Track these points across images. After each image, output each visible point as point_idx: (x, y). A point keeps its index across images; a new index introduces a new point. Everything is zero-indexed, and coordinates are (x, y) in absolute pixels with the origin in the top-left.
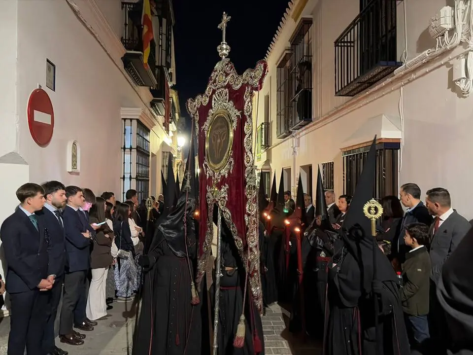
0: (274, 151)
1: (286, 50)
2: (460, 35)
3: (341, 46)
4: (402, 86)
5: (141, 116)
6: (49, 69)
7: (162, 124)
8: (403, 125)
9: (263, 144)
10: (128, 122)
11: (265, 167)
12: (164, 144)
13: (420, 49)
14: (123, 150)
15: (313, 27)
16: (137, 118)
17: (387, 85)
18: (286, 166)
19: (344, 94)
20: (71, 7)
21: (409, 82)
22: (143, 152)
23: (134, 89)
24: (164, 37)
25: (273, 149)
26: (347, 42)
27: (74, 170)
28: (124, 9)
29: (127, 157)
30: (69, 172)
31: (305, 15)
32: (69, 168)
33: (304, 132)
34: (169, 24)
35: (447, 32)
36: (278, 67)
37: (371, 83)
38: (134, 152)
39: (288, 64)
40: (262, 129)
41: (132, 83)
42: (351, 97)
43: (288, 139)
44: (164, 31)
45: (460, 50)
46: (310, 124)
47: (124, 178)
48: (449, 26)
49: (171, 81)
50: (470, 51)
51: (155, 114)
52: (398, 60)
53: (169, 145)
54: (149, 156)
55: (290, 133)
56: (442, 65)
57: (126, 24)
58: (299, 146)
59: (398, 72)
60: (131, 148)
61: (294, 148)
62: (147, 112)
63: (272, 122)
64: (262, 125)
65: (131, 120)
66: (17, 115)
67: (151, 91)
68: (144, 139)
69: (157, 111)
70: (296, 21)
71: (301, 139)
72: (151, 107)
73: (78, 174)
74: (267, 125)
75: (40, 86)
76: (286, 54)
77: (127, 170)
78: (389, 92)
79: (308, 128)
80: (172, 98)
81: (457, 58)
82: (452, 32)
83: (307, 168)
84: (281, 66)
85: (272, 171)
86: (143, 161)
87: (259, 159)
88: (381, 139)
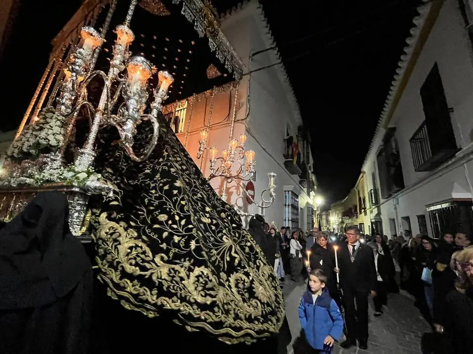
1: (381, 146)
3: (416, 142)
4: (465, 163)
5: (293, 189)
7: (306, 192)
9: (374, 202)
11: (376, 218)
12: (308, 203)
14: (285, 206)
15: (397, 132)
16: (291, 190)
17: (453, 163)
18: (392, 217)
21: (469, 160)
22: (295, 207)
23: (290, 176)
24: (305, 149)
25: (381, 206)
28: (285, 142)
29: (287, 209)
33: (400, 195)
36: (377, 156)
38: (290, 207)
39: (383, 154)
40: (372, 193)
41: (289, 174)
42: (429, 172)
43: (390, 199)
44: (305, 146)
46: (404, 189)
47: (285, 220)
49: (310, 170)
52: (458, 147)
53: (311, 204)
54: (298, 208)
55: (391, 195)
58: (398, 204)
59: (459, 154)
60: (289, 205)
61: (395, 205)
62: (298, 187)
63: (378, 189)
64: (371, 191)
65: (288, 191)
67: (300, 176)
68: (295, 200)
69: (303, 185)
71: (399, 199)
72: (300, 184)
74: (375, 190)
75: (250, 180)
76: (381, 148)
77: (287, 216)
78: (455, 168)
79: (403, 192)
83: (407, 219)
84: (379, 155)
85: (383, 221)
86: (295, 212)
87: (372, 212)
88: (452, 198)
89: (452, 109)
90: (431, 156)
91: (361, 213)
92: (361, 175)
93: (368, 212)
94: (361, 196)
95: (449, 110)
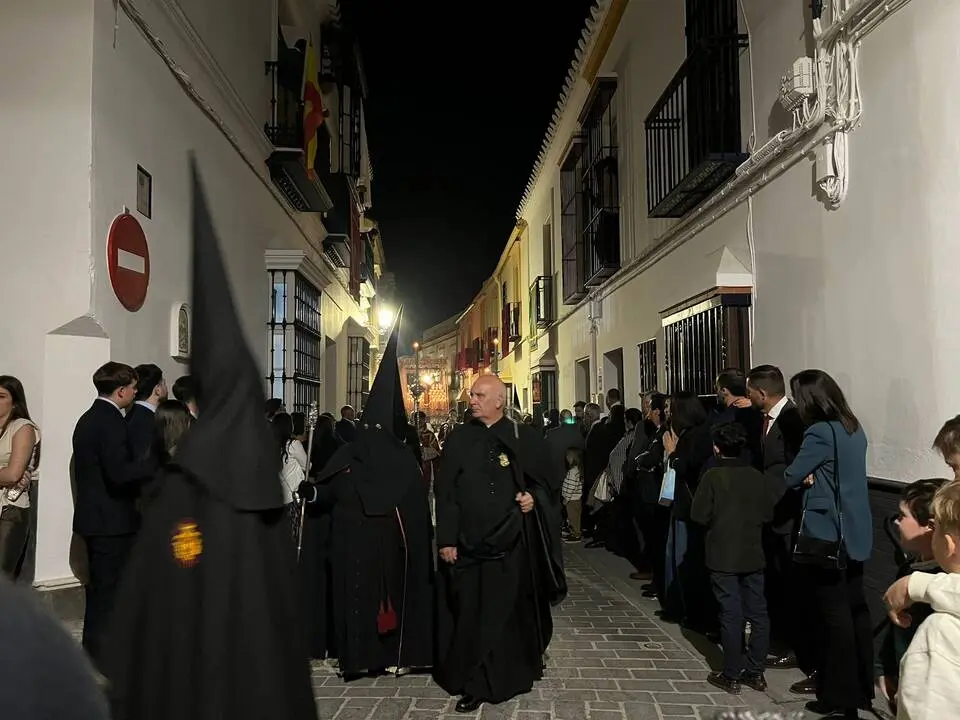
0: (562, 330)
1: (575, 137)
2: (823, 104)
3: (659, 128)
4: (751, 195)
5: (301, 265)
6: (141, 182)
7: (346, 284)
8: (754, 264)
9: (542, 317)
10: (279, 275)
11: (546, 362)
12: (350, 323)
13: (772, 133)
14: (270, 327)
15: (619, 90)
16: (295, 267)
17: (727, 195)
18: (580, 356)
19: (663, 213)
20: (177, 76)
21: (760, 187)
22: (307, 333)
23: (290, 217)
24: (347, 119)
25: (559, 327)
26: (663, 121)
27: (183, 355)
28: (270, 73)
29: (278, 339)
30: (174, 358)
31: (605, 72)
32: (174, 350)
33: (609, 290)
34: (355, 96)
35: (806, 100)
36: (561, 170)
37: (704, 192)
38: (291, 330)
39: (579, 165)
40: (538, 288)
41: (287, 206)
42: (676, 219)
43: (583, 304)
44: (347, 109)
45: (826, 129)
46: (618, 273)
47: (273, 377)
48: (809, 90)
49: (362, 202)
50: (838, 130)
51: (332, 265)
52: (744, 151)
53: (363, 325)
54: (319, 339)
55: (586, 291)
56: (801, 157)
57: (273, 102)
58: (601, 317)
59: (743, 170)
60: (284, 324)
61: (593, 321)
62: (316, 258)
63: (555, 276)
64: (538, 282)
65: (285, 272)
66: (92, 255)
67: (324, 221)
68: (310, 307)
69: (337, 257)
70: (590, 83)
71: (604, 301)
72: (325, 251)
74: (549, 277)
75: (127, 210)
76: (575, 144)
77: (278, 363)
78: (733, 208)
79: (614, 280)
81: (822, 144)
82: (813, 98)
83: (616, 357)
84: (567, 167)
85: (560, 369)
86: (308, 347)
87: (534, 346)
88: (716, 288)
89: (745, 37)
90: (687, 172)
91: (506, 352)
92: (516, 232)
93: (525, 346)
94: (511, 300)
95: (740, 41)
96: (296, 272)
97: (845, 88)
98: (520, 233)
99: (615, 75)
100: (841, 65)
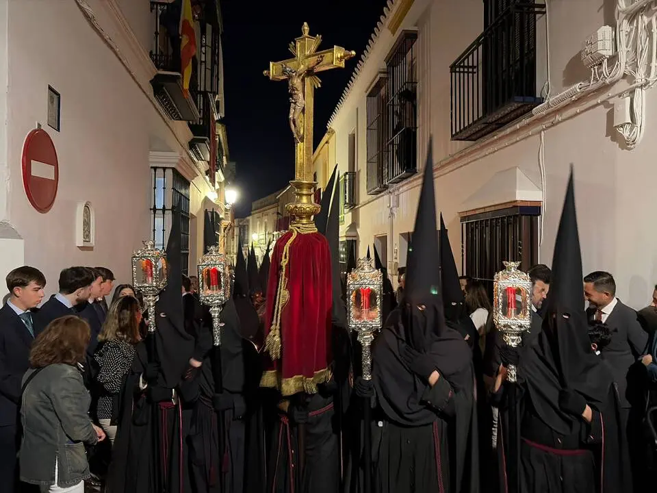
0: (363, 212)
1: (380, 72)
2: (623, 65)
3: (460, 72)
4: (544, 130)
5: (178, 164)
6: (51, 99)
7: (204, 172)
8: (544, 183)
9: (347, 201)
10: (160, 172)
11: (350, 234)
12: (206, 200)
13: (569, 81)
14: (152, 211)
15: (418, 42)
16: (174, 166)
17: (522, 128)
18: (380, 233)
19: (463, 138)
21: (553, 125)
23: (167, 125)
24: (209, 50)
25: (361, 209)
26: (468, 67)
27: (87, 244)
29: (159, 221)
30: (79, 247)
31: (407, 25)
32: (79, 241)
33: (405, 188)
34: (215, 31)
35: (606, 60)
36: (369, 96)
37: (500, 124)
38: (169, 215)
39: (383, 91)
40: (345, 180)
41: (166, 117)
42: (473, 142)
43: (383, 196)
44: (209, 41)
45: (623, 86)
46: (415, 176)
48: (608, 53)
49: (218, 112)
50: (637, 87)
51: (195, 159)
52: (538, 95)
53: (214, 201)
54: (188, 219)
55: (386, 187)
56: (598, 104)
57: (156, 33)
58: (398, 206)
59: (538, 111)
60: (164, 210)
61: (391, 209)
62: (185, 155)
63: (359, 172)
64: (345, 175)
65: (164, 169)
66: (8, 167)
67: (189, 125)
68: (182, 195)
69: (198, 154)
70: (393, 33)
71: (401, 196)
72: (191, 149)
73: (90, 249)
74: (353, 175)
75: (39, 125)
76: (380, 78)
78: (526, 138)
79: (410, 182)
80: (219, 135)
81: (620, 96)
82: (613, 60)
85: (360, 239)
88: (516, 201)
89: (543, 6)
92: (326, 136)
94: (321, 186)
95: (536, 9)
96: (173, 169)
97: (645, 55)
98: (329, 139)
99: (416, 28)
100: (643, 35)
